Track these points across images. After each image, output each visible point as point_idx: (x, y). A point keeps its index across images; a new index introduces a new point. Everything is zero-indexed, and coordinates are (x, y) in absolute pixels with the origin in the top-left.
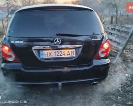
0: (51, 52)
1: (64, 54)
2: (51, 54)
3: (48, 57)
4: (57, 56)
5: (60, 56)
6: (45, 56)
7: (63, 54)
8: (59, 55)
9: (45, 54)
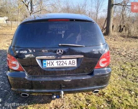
6: (48, 66)
9: (48, 64)
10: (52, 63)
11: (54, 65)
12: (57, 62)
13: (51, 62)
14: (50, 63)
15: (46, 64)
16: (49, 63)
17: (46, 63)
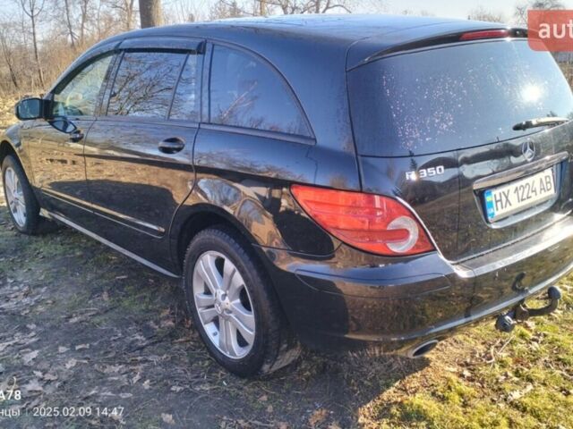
0: (508, 191)
1: (535, 191)
2: (509, 198)
3: (505, 210)
4: (522, 200)
5: (528, 198)
6: (497, 209)
7: (533, 191)
8: (525, 197)
9: (497, 202)
10: (507, 197)
11: (510, 204)
12: (517, 189)
13: (503, 196)
14: (501, 200)
15: (492, 207)
16: (498, 198)
17: (491, 202)
